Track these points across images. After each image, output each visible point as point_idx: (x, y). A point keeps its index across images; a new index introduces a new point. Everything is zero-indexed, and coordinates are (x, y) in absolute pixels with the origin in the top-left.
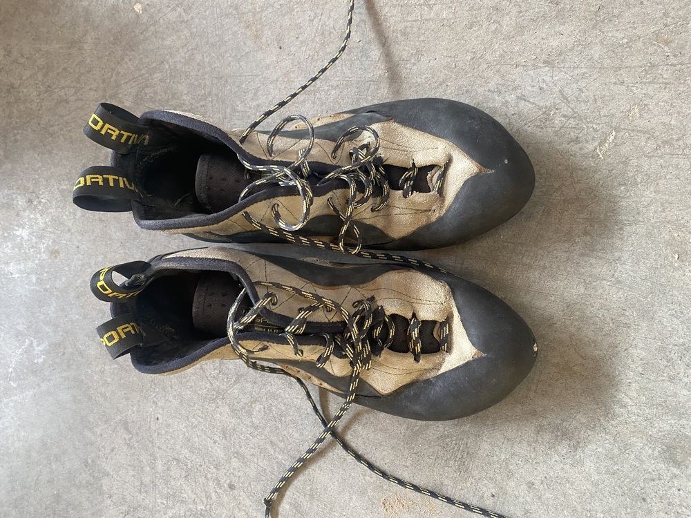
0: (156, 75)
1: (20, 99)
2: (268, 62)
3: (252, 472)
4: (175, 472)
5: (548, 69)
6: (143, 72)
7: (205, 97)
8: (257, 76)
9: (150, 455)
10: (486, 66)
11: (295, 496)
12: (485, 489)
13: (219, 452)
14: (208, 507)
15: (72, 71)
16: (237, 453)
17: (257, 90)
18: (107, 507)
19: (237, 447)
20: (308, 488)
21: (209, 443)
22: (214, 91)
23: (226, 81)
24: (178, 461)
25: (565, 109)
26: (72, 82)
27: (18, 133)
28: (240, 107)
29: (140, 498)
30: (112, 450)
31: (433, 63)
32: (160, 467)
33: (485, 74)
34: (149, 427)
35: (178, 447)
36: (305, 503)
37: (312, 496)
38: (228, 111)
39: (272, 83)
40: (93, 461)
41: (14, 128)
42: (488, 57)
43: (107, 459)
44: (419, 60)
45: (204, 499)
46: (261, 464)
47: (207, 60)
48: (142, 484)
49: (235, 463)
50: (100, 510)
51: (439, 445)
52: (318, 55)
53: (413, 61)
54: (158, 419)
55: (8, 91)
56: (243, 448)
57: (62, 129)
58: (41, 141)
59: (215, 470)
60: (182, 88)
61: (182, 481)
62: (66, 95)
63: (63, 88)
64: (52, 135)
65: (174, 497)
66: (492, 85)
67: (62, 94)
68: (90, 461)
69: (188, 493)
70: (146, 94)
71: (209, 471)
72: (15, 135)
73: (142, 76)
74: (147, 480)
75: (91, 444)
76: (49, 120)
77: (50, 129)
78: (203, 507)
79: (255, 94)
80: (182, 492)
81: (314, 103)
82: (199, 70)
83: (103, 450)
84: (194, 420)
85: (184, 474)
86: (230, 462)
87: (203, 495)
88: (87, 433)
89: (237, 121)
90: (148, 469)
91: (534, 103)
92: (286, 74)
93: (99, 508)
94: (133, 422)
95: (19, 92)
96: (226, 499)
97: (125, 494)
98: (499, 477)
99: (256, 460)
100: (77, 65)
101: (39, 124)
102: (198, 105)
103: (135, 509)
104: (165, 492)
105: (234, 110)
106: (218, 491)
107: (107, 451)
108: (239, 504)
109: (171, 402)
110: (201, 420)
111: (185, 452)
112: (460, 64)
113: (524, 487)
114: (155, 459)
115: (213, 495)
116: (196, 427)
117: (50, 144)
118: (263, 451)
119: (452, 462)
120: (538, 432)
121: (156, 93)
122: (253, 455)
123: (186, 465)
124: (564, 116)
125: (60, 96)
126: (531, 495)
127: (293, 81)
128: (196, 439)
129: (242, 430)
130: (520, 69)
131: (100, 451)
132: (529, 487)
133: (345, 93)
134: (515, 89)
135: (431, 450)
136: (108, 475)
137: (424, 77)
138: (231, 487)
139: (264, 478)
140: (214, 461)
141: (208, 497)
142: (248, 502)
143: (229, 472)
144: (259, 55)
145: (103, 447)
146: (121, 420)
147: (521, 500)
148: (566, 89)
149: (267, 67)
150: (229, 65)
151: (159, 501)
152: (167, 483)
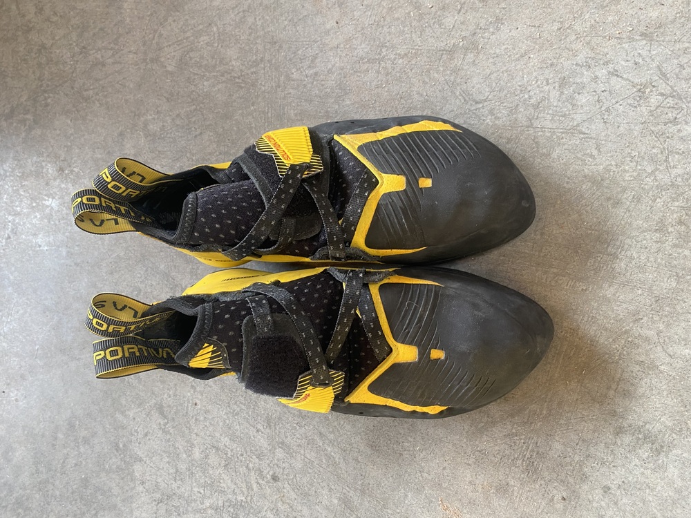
0: (202, 38)
1: (52, 61)
2: (328, 26)
3: (298, 465)
4: (213, 459)
5: (645, 42)
6: (189, 34)
7: (256, 64)
8: (315, 41)
9: (187, 442)
10: (574, 37)
11: (344, 491)
12: (555, 492)
13: (262, 442)
14: (249, 498)
15: (109, 31)
16: (283, 443)
17: (315, 57)
18: (138, 494)
19: (283, 436)
20: (360, 483)
21: (252, 432)
22: (267, 57)
23: (281, 47)
24: (217, 449)
25: (663, 87)
26: (110, 43)
27: (49, 97)
28: (295, 76)
29: (175, 485)
30: (146, 435)
31: (514, 33)
32: (197, 454)
33: (573, 46)
34: (187, 413)
35: (217, 435)
36: (355, 498)
37: (363, 492)
38: (282, 78)
39: (331, 49)
40: (124, 446)
41: (45, 91)
42: (577, 27)
43: (139, 443)
44: (498, 29)
45: (244, 490)
46: (308, 455)
47: (259, 23)
48: (177, 471)
49: (279, 453)
50: (131, 497)
51: (506, 444)
52: (384, 20)
53: (491, 30)
54: (196, 404)
55: (39, 51)
56: (289, 438)
57: (97, 94)
58: (74, 106)
59: (257, 460)
60: (231, 53)
61: (220, 470)
62: (102, 57)
63: (99, 50)
64: (86, 99)
65: (213, 486)
66: (580, 58)
67: (99, 56)
68: (121, 446)
69: (227, 482)
70: (191, 58)
71: (250, 461)
72: (46, 99)
73: (187, 38)
74: (182, 467)
75: (123, 428)
76: (84, 84)
77: (84, 93)
78: (243, 498)
79: (313, 61)
80: (221, 481)
81: (378, 72)
82: (250, 35)
83: (136, 434)
84: (235, 407)
85: (223, 463)
86: (274, 453)
87: (244, 485)
88: (119, 416)
89: (291, 91)
90: (185, 456)
91: (627, 79)
92: (348, 41)
93: (131, 494)
94: (169, 406)
95: (51, 53)
96: (268, 491)
97: (159, 481)
98: (571, 480)
99: (302, 452)
100: (115, 25)
101: (72, 88)
102: (249, 72)
103: (169, 497)
104: (202, 481)
105: (288, 78)
106: (261, 482)
107: (140, 436)
108: (283, 496)
109: (211, 387)
110: (243, 407)
111: (226, 440)
112: (545, 35)
113: (599, 491)
114: (192, 446)
115: (255, 486)
116: (237, 414)
117: (85, 109)
118: (311, 442)
119: (519, 462)
120: (618, 434)
121: (202, 57)
122: (299, 446)
123: (226, 454)
124: (662, 94)
125: (96, 59)
126: (606, 500)
127: (356, 49)
128: (238, 427)
129: (288, 418)
130: (614, 42)
131: (132, 435)
132: (605, 492)
133: (413, 62)
134: (607, 63)
135: (497, 448)
136: (141, 460)
137: (503, 47)
138: (275, 478)
139: (310, 471)
140: (257, 450)
141: (249, 488)
142: (293, 496)
143: (273, 463)
144: (319, 19)
145: (136, 431)
146: (156, 404)
147: (595, 504)
148: (664, 65)
149: (327, 32)
150: (284, 29)
151: (196, 490)
152: (204, 471)
